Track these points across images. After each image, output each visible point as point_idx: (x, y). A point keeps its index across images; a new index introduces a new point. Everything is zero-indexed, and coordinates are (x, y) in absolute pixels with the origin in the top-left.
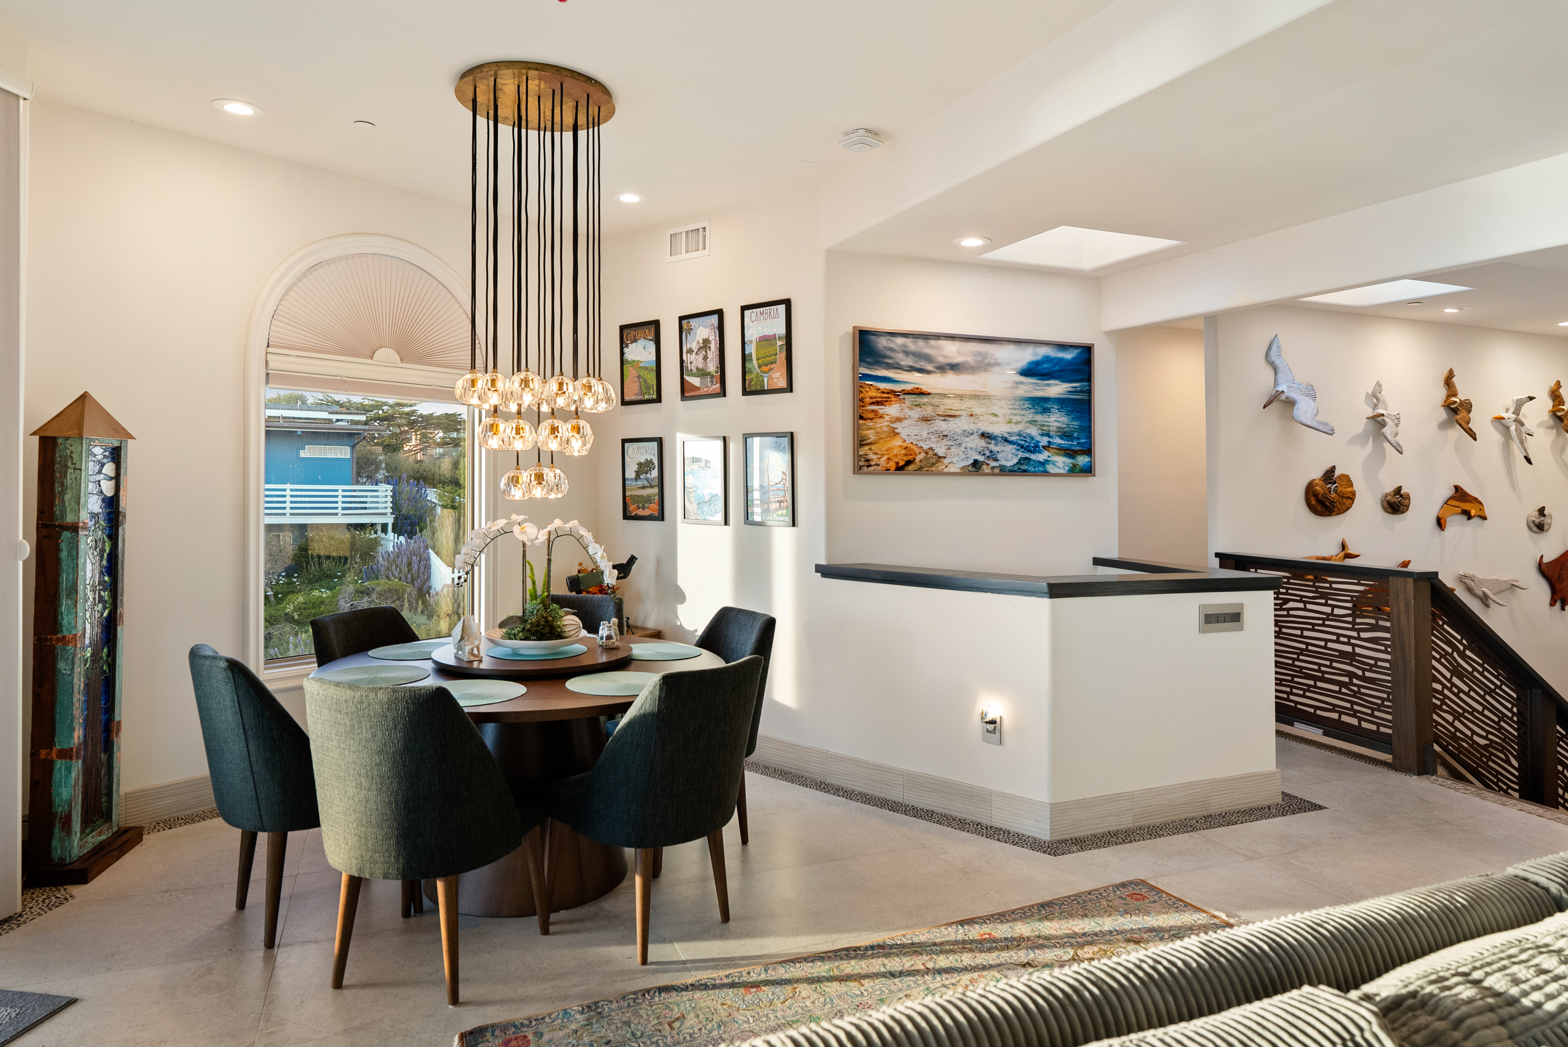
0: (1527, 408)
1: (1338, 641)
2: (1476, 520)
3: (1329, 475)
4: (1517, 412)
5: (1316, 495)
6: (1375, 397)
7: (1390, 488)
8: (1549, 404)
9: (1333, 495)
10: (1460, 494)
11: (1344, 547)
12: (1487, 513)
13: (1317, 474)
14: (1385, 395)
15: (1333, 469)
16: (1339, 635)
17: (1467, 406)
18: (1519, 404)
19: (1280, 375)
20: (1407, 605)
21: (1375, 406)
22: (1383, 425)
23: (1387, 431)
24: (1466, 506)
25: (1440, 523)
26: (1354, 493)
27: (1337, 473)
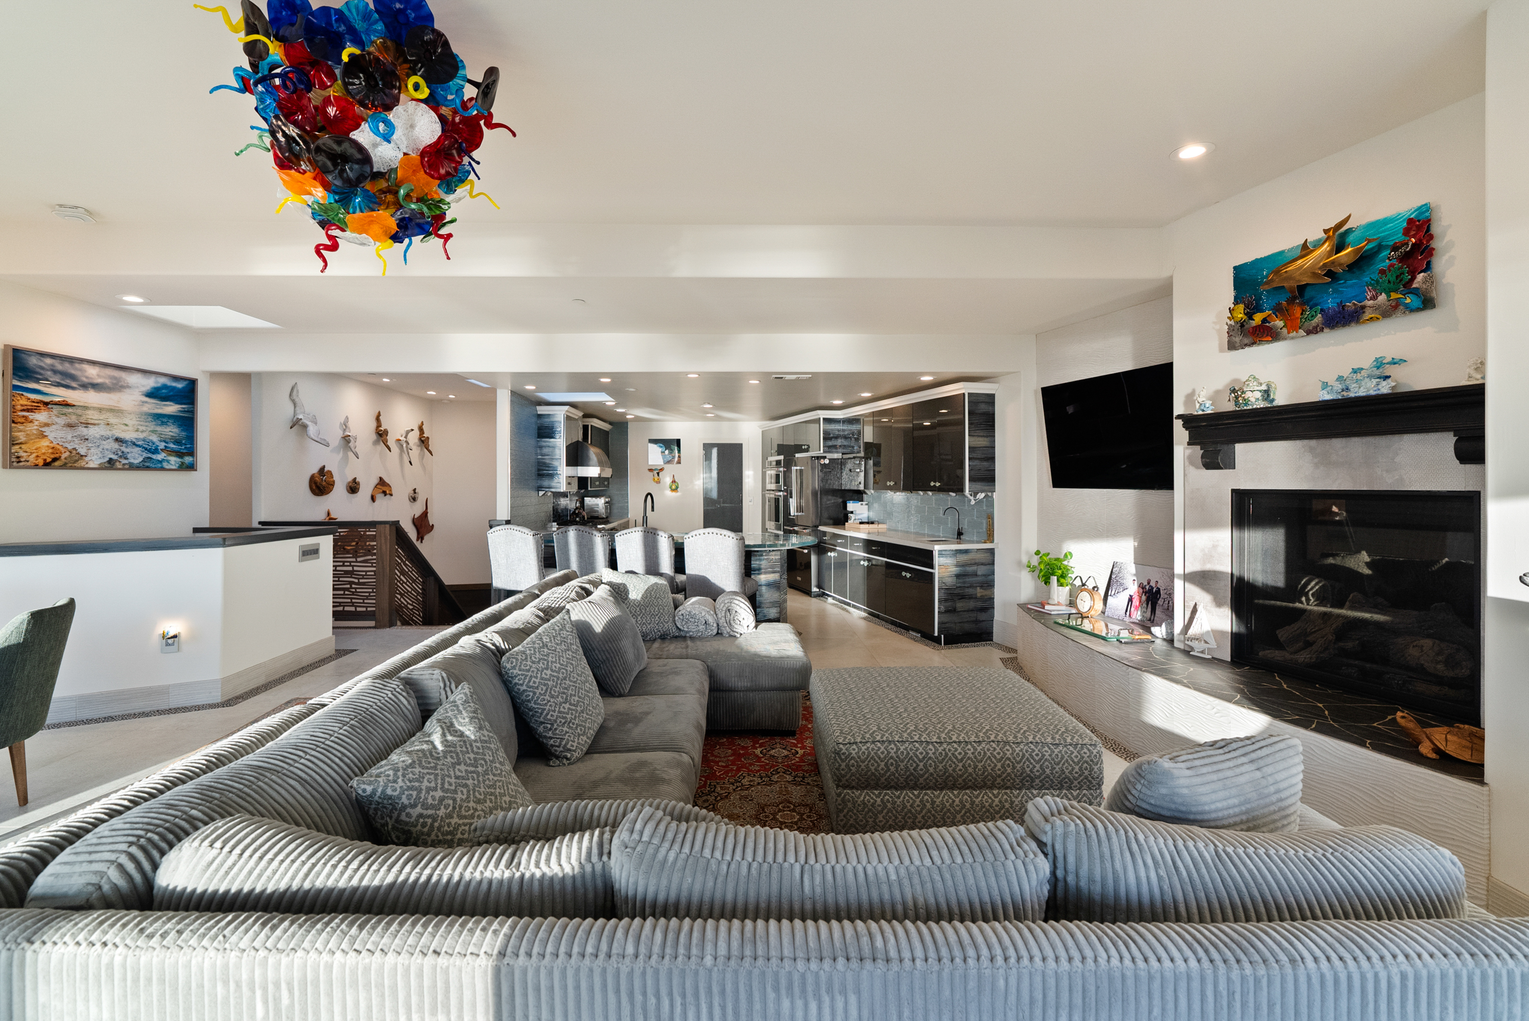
0: (411, 434)
1: (343, 566)
2: (388, 496)
3: (322, 469)
4: (406, 437)
5: (316, 483)
6: (345, 425)
7: (350, 479)
8: (418, 433)
9: (324, 483)
10: (382, 482)
11: (329, 514)
12: (393, 492)
13: (315, 470)
14: (350, 424)
15: (324, 467)
16: (344, 562)
17: (386, 432)
18: (408, 432)
19: (297, 408)
20: (386, 539)
21: (344, 430)
22: (349, 442)
23: (351, 444)
24: (384, 489)
25: (373, 499)
26: (334, 482)
27: (326, 469)
